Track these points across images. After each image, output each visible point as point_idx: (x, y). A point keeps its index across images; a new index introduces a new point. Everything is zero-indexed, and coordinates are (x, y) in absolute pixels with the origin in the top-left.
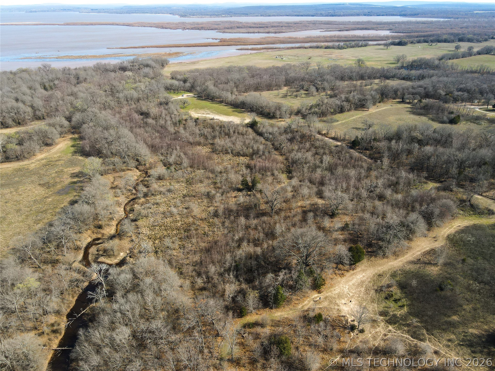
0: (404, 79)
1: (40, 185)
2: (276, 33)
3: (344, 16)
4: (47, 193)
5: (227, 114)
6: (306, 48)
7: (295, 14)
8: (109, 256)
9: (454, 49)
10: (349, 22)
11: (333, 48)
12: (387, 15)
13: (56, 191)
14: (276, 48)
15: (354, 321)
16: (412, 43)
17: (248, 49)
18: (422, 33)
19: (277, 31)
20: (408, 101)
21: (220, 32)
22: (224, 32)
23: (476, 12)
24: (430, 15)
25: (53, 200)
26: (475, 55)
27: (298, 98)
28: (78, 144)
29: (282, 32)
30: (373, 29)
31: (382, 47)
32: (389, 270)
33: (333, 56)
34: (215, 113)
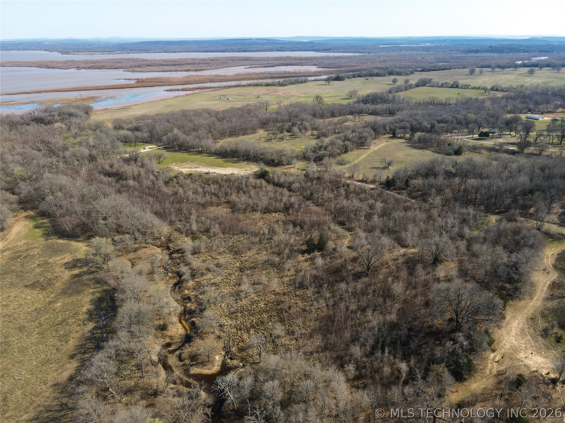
0: (371, 114)
1: (26, 286)
2: (196, 71)
3: (257, 51)
4: (48, 297)
5: (219, 166)
6: (243, 86)
7: (204, 49)
8: (203, 364)
9: (391, 83)
10: (268, 57)
11: (273, 85)
12: (300, 50)
13: (59, 291)
14: (210, 88)
15: (548, 374)
16: (348, 77)
17: (178, 90)
18: (352, 68)
19: (197, 68)
20: (399, 136)
21: (129, 71)
22: (133, 71)
23: (382, 46)
24: (341, 50)
25: (64, 305)
26: (414, 87)
27: (285, 141)
28: (42, 223)
29: (203, 70)
30: (297, 64)
31: (324, 82)
32: (536, 311)
33: (280, 93)
34: (204, 166)
